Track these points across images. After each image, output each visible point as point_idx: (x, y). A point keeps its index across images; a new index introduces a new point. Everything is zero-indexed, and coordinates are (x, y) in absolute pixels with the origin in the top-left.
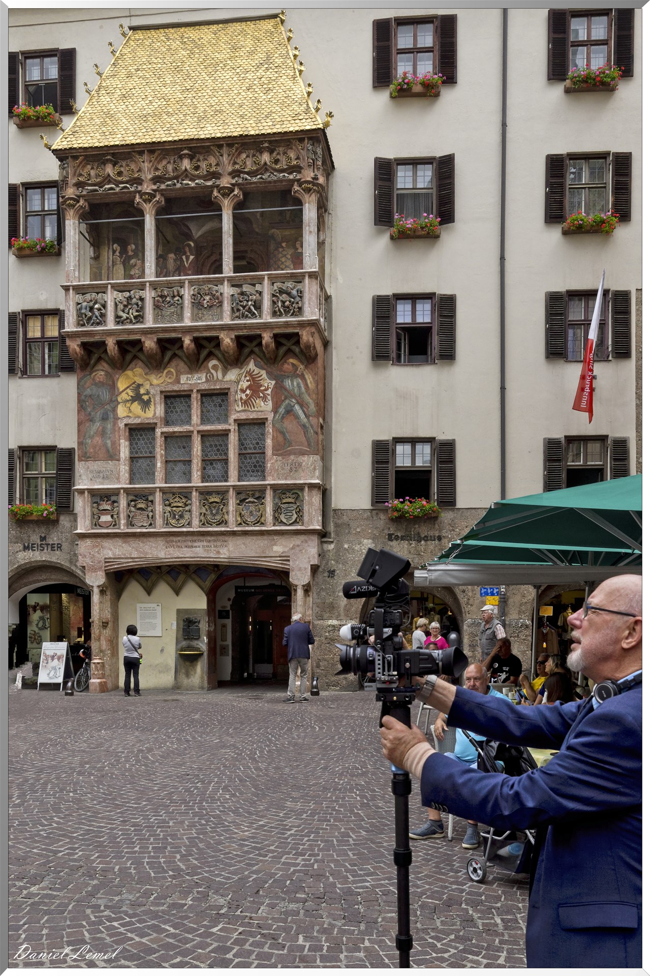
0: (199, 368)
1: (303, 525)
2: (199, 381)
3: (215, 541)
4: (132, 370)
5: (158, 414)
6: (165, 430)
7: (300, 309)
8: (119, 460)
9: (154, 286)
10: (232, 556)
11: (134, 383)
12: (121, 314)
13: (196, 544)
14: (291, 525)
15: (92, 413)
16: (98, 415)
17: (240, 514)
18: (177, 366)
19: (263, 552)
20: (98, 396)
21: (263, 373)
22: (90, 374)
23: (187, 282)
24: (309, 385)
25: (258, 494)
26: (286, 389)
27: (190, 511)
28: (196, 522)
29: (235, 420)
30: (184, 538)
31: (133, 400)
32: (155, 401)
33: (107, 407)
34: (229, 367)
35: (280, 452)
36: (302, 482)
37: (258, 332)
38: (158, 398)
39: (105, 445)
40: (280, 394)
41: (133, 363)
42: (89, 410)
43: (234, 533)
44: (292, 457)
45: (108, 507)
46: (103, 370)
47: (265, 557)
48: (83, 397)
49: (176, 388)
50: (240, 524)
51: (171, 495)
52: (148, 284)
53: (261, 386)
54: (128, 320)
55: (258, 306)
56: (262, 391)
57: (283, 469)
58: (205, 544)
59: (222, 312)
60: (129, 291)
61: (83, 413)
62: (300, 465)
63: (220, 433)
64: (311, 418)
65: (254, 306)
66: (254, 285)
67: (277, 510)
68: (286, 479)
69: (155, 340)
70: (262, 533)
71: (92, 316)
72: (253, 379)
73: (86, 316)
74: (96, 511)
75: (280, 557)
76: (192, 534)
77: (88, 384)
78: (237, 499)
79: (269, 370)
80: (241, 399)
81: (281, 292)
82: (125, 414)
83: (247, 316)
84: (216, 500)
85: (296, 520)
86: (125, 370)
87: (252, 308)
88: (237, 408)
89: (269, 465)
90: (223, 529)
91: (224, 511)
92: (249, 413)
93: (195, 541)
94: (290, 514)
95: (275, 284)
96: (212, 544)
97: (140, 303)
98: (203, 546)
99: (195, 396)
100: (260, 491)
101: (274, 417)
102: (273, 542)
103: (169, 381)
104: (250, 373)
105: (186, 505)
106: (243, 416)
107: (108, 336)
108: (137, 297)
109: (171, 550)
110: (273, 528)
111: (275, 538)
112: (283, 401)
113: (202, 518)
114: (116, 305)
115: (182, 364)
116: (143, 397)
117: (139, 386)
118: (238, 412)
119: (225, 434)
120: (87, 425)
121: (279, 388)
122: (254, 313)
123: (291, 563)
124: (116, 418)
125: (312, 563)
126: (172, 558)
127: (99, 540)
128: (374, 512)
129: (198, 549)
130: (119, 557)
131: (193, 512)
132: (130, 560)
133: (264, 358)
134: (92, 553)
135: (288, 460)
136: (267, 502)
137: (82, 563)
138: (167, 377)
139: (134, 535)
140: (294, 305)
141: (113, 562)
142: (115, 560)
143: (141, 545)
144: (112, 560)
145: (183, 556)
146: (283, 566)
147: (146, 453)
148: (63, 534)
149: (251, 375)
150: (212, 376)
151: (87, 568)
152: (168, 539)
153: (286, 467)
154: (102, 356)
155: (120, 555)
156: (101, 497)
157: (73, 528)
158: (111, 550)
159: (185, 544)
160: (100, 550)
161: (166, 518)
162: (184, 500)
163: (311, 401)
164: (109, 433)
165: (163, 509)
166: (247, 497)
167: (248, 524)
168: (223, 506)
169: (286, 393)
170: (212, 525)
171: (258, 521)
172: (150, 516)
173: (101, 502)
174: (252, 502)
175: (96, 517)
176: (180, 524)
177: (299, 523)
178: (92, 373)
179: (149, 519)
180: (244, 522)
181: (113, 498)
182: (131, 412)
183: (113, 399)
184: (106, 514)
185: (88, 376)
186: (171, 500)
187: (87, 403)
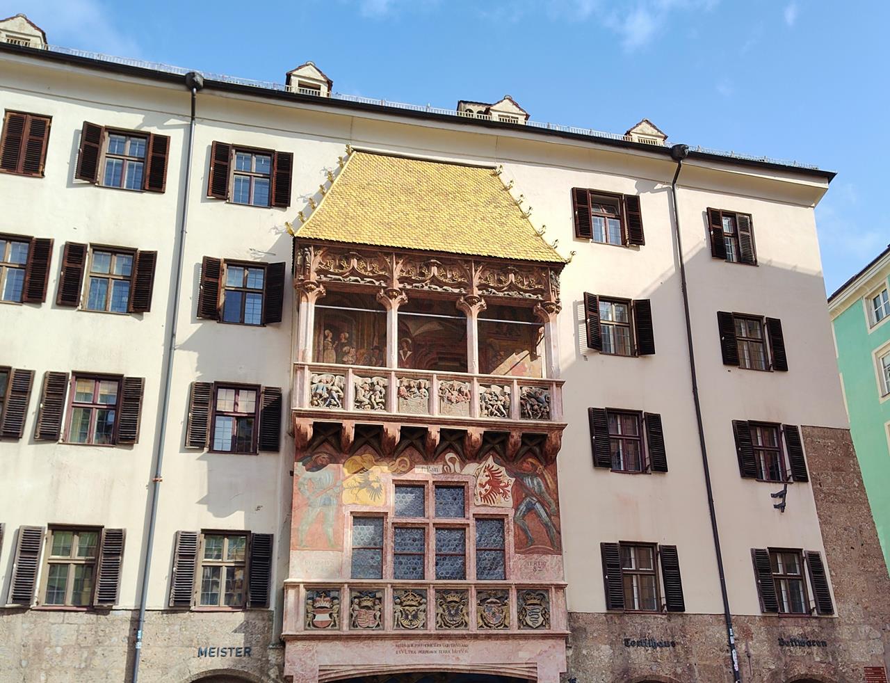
0: (435, 460)
1: (550, 629)
2: (435, 473)
3: (453, 646)
5: (390, 504)
6: (396, 521)
7: (548, 413)
8: (342, 550)
9: (400, 376)
10: (474, 662)
12: (362, 398)
13: (430, 649)
15: (313, 497)
16: (320, 500)
17: (481, 615)
18: (411, 455)
19: (508, 658)
20: (320, 480)
21: (503, 469)
22: (312, 456)
23: (435, 376)
24: (550, 485)
25: (501, 595)
26: (526, 487)
28: (431, 624)
29: (474, 515)
30: (417, 642)
32: (386, 489)
33: (331, 492)
34: (467, 461)
35: (521, 550)
36: (548, 583)
37: (507, 431)
39: (326, 533)
40: (521, 492)
42: (308, 494)
43: (476, 637)
44: (535, 556)
45: (327, 605)
46: (326, 453)
47: (509, 664)
49: (410, 477)
50: (482, 626)
51: (403, 592)
52: (394, 373)
53: (501, 482)
54: (370, 407)
56: (502, 488)
57: (527, 568)
58: (443, 648)
59: (469, 408)
60: (371, 378)
62: (544, 564)
63: (457, 526)
64: (552, 518)
67: (522, 612)
68: (530, 579)
70: (507, 637)
71: (329, 397)
72: (492, 474)
73: (321, 396)
74: (310, 608)
75: (526, 663)
76: (428, 636)
78: (477, 598)
79: (509, 467)
80: (481, 493)
81: (530, 396)
88: (476, 503)
89: (511, 563)
90: (464, 632)
91: (464, 611)
92: (489, 509)
93: (431, 645)
94: (536, 616)
95: (524, 389)
96: (450, 648)
97: (384, 391)
98: (440, 652)
99: (430, 488)
100: (503, 591)
101: (515, 514)
102: (519, 648)
103: (403, 470)
104: (488, 469)
105: (420, 604)
106: (483, 511)
107: (345, 419)
108: (381, 384)
109: (402, 656)
110: (519, 632)
111: (521, 642)
112: (524, 498)
113: (439, 619)
114: (357, 390)
115: (416, 454)
116: (372, 484)
118: (477, 507)
119: (462, 528)
120: (305, 510)
121: (519, 485)
123: (539, 671)
124: (340, 505)
125: (561, 672)
126: (403, 665)
127: (313, 643)
128: (609, 616)
129: (434, 654)
130: (338, 664)
131: (428, 612)
132: (352, 668)
133: (503, 455)
134: (303, 659)
135: (531, 559)
136: (510, 603)
137: (289, 672)
138: (399, 465)
139: (358, 638)
140: (542, 409)
141: (329, 670)
142: (332, 668)
143: (366, 649)
144: (328, 668)
145: (416, 663)
146: (530, 674)
147: (370, 544)
148: (254, 636)
149: (489, 470)
150: (448, 468)
151: (295, 678)
152: (399, 643)
153: (529, 566)
154: (329, 438)
155: (339, 662)
156: (317, 592)
157: (266, 629)
158: (328, 655)
159: (419, 649)
160: (313, 655)
161: (396, 619)
162: (418, 598)
163: (552, 501)
164: (331, 520)
165: (394, 609)
166: (488, 597)
167: (490, 627)
168: (462, 606)
169: (527, 491)
170: (449, 627)
171: (502, 624)
172: (378, 616)
173: (318, 598)
174: (495, 603)
175: (310, 615)
176: (413, 625)
177: (545, 626)
178: (314, 455)
179: (375, 619)
180: (485, 624)
181: (333, 594)
182: (358, 499)
183: (338, 484)
184: (324, 612)
185: (309, 458)
186: (403, 599)
187: (306, 486)
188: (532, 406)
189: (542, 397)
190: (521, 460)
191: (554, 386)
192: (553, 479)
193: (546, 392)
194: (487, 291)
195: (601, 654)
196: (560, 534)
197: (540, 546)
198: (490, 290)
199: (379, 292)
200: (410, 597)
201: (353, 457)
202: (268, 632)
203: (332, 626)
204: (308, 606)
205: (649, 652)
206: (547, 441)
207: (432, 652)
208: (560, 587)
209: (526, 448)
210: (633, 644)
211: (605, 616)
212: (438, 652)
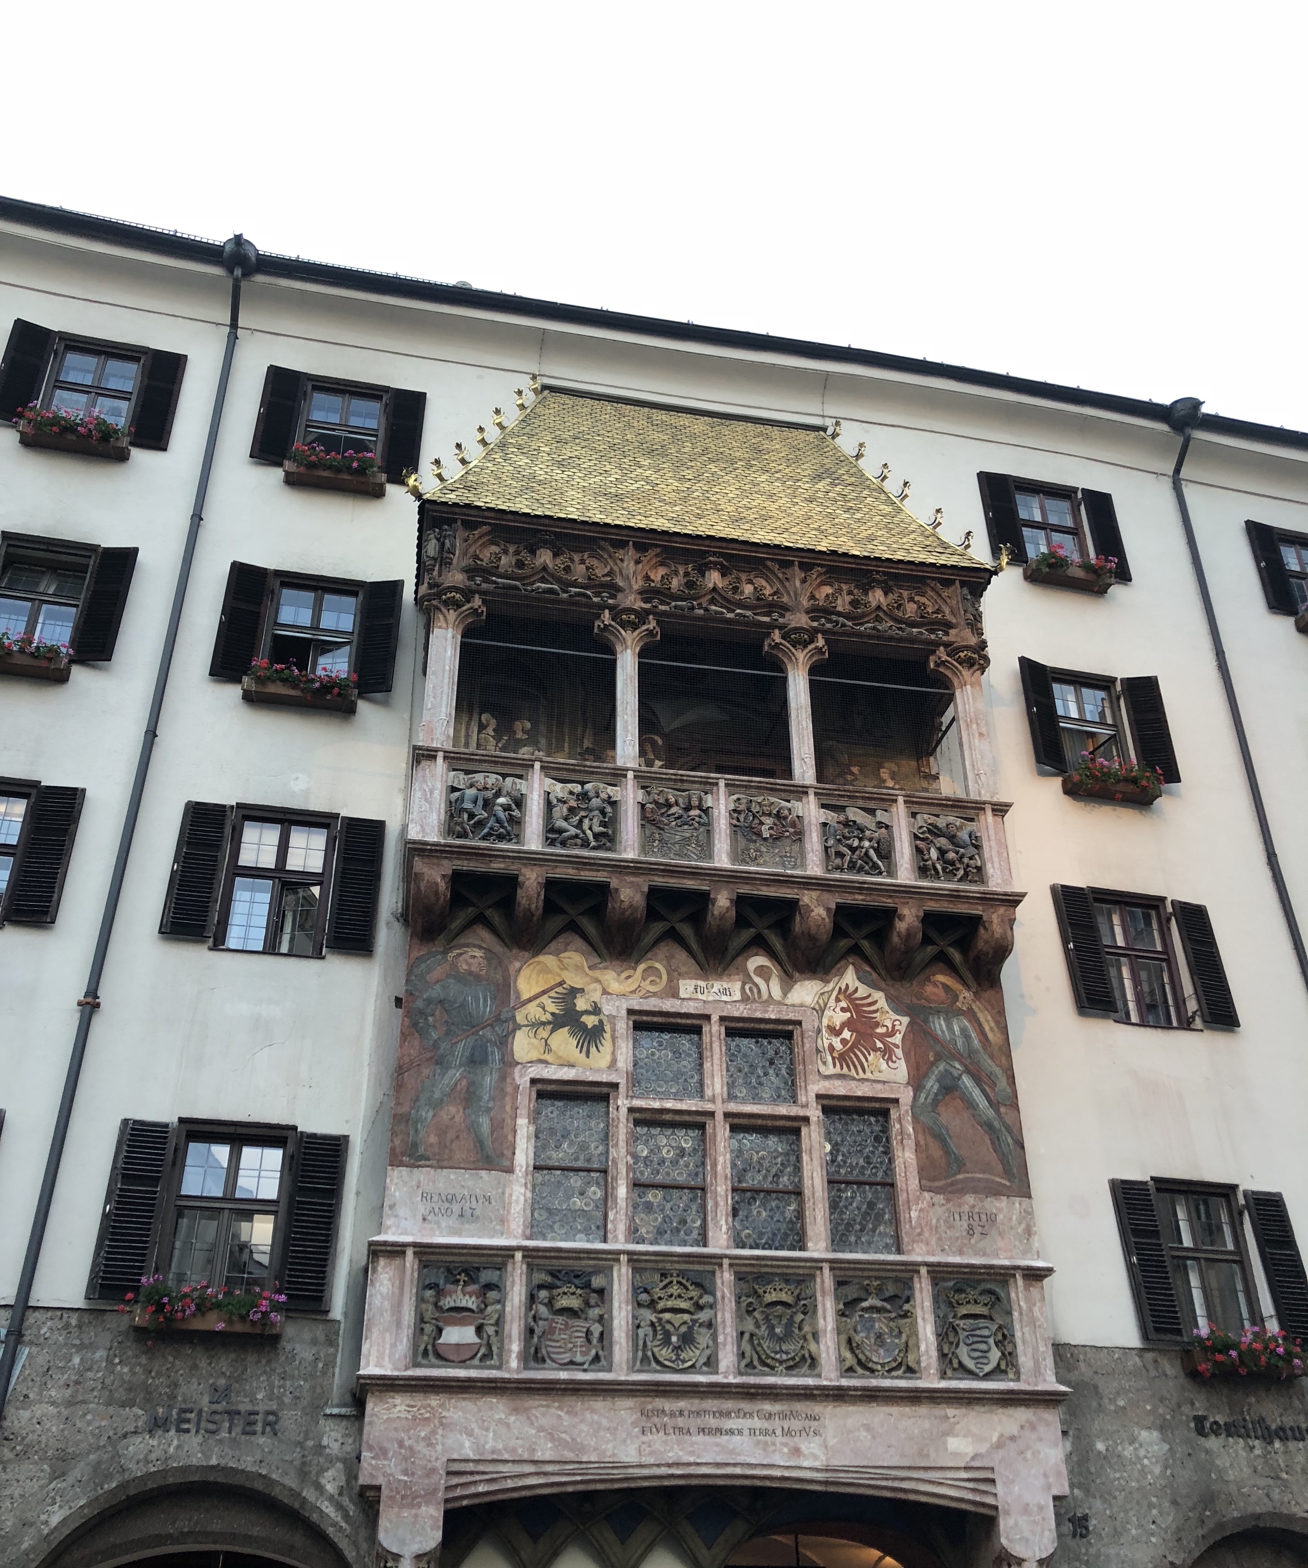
0: (724, 970)
1: (1018, 1379)
2: (724, 998)
3: (784, 1416)
4: (557, 953)
5: (621, 1064)
6: (638, 1103)
7: (979, 869)
8: (510, 1170)
9: (644, 781)
10: (836, 1462)
11: (561, 984)
12: (561, 824)
14: (987, 1376)
15: (443, 1045)
16: (462, 1049)
17: (849, 1341)
18: (670, 958)
19: (921, 1454)
20: (463, 1005)
21: (879, 996)
22: (445, 952)
23: (722, 783)
24: (990, 1035)
25: (893, 1288)
26: (936, 1039)
27: (710, 1325)
28: (727, 1359)
29: (819, 1097)
30: (695, 1404)
31: (557, 1023)
32: (613, 1030)
33: (488, 1033)
34: (796, 974)
35: (937, 1184)
36: (1006, 1263)
37: (889, 902)
38: (623, 1026)
39: (473, 1128)
40: (923, 1048)
41: (561, 939)
42: (434, 1035)
43: (837, 1394)
44: (970, 1199)
45: (470, 1302)
46: (480, 947)
47: (924, 1468)
48: (420, 1003)
49: (669, 1005)
50: (850, 1369)
51: (657, 1277)
52: (630, 775)
53: (877, 1025)
54: (579, 841)
55: (885, 852)
56: (881, 1037)
57: (951, 1227)
58: (757, 1423)
59: (803, 853)
60: (583, 784)
61: (417, 1043)
62: (992, 1219)
63: (780, 1122)
64: (1003, 1110)
65: (875, 850)
66: (872, 812)
67: (946, 1333)
68: (961, 1253)
69: (646, 889)
70: (915, 1397)
71: (488, 819)
72: (857, 1007)
73: (471, 816)
74: (429, 1311)
75: (967, 1469)
76: (721, 1390)
77: (438, 973)
78: (837, 1298)
79: (892, 991)
80: (832, 1048)
81: (935, 831)
82: (534, 1055)
83: (860, 870)
84: (784, 1297)
85: (999, 1364)
86: (537, 953)
87: (872, 852)
88: (822, 1069)
89: (914, 1214)
90: (810, 1382)
91: (807, 1328)
92: (853, 1084)
93: (727, 1414)
94: (983, 1347)
95: (918, 816)
96: (776, 1424)
97: (609, 809)
98: (752, 1432)
99: (714, 1031)
100: (897, 1280)
101: (915, 1098)
102: (945, 1426)
103: (653, 989)
104: (846, 994)
105: (700, 1308)
106: (839, 1088)
107: (525, 865)
108: (604, 796)
109: (657, 1439)
110: (943, 1384)
111: (951, 1412)
112: (933, 1064)
113: (747, 1347)
114: (549, 806)
115: (682, 955)
116: (584, 1018)
117: (574, 992)
118: (824, 1078)
119: (793, 1127)
120: (426, 1072)
121: (919, 1032)
122: (875, 866)
123: (1000, 1489)
124: (509, 1062)
125: (1056, 1492)
126: (658, 1465)
127: (434, 1401)
128: (1149, 1356)
129: (737, 1439)
130: (495, 1457)
131: (720, 1330)
132: (529, 1469)
133: (879, 965)
134: (407, 1443)
135: (960, 1206)
136: (919, 1313)
137: (371, 1475)
138: (644, 979)
139: (548, 1389)
140: (966, 860)
141: (472, 1473)
142: (481, 1468)
143: (567, 1420)
144: (471, 1467)
145: (692, 1459)
146: (978, 1499)
147: (577, 1159)
148: (288, 1383)
149: (850, 997)
150: (755, 991)
151: (385, 1493)
152: (650, 1407)
153: (958, 1223)
154: (488, 913)
155: (499, 1452)
156: (449, 1270)
157: (320, 1365)
158: (470, 1434)
159: (699, 1422)
160: (434, 1432)
161: (641, 1343)
162: (694, 1293)
163: (998, 1071)
164: (486, 1097)
165: (635, 1317)
166: (863, 1296)
167: (872, 1371)
168: (802, 1316)
169: (938, 1048)
170: (772, 1368)
171: (900, 1364)
172: (596, 1334)
173: (449, 1287)
174: (879, 1310)
175: (428, 1328)
176: (684, 1361)
177: (1005, 1372)
178: (450, 949)
179: (589, 1341)
180: (860, 1362)
181: (487, 1276)
182: (550, 1051)
183: (503, 1017)
184: (462, 1323)
185: (439, 957)
186: (657, 1292)
187: (430, 1019)
188: (942, 852)
189: (964, 835)
190: (922, 977)
191: (989, 812)
192: (997, 1023)
193: (970, 826)
194: (830, 621)
195: (1142, 1452)
196: (1023, 1147)
197: (978, 1175)
198: (834, 618)
199: (598, 616)
200: (675, 1290)
201: (541, 958)
202: (324, 1373)
203: (484, 1357)
204: (424, 1306)
205: (1258, 1452)
206: (982, 931)
207: (731, 1432)
208: (1036, 1275)
209: (930, 950)
210: (1216, 1429)
211: (1140, 1357)
212: (746, 1432)
